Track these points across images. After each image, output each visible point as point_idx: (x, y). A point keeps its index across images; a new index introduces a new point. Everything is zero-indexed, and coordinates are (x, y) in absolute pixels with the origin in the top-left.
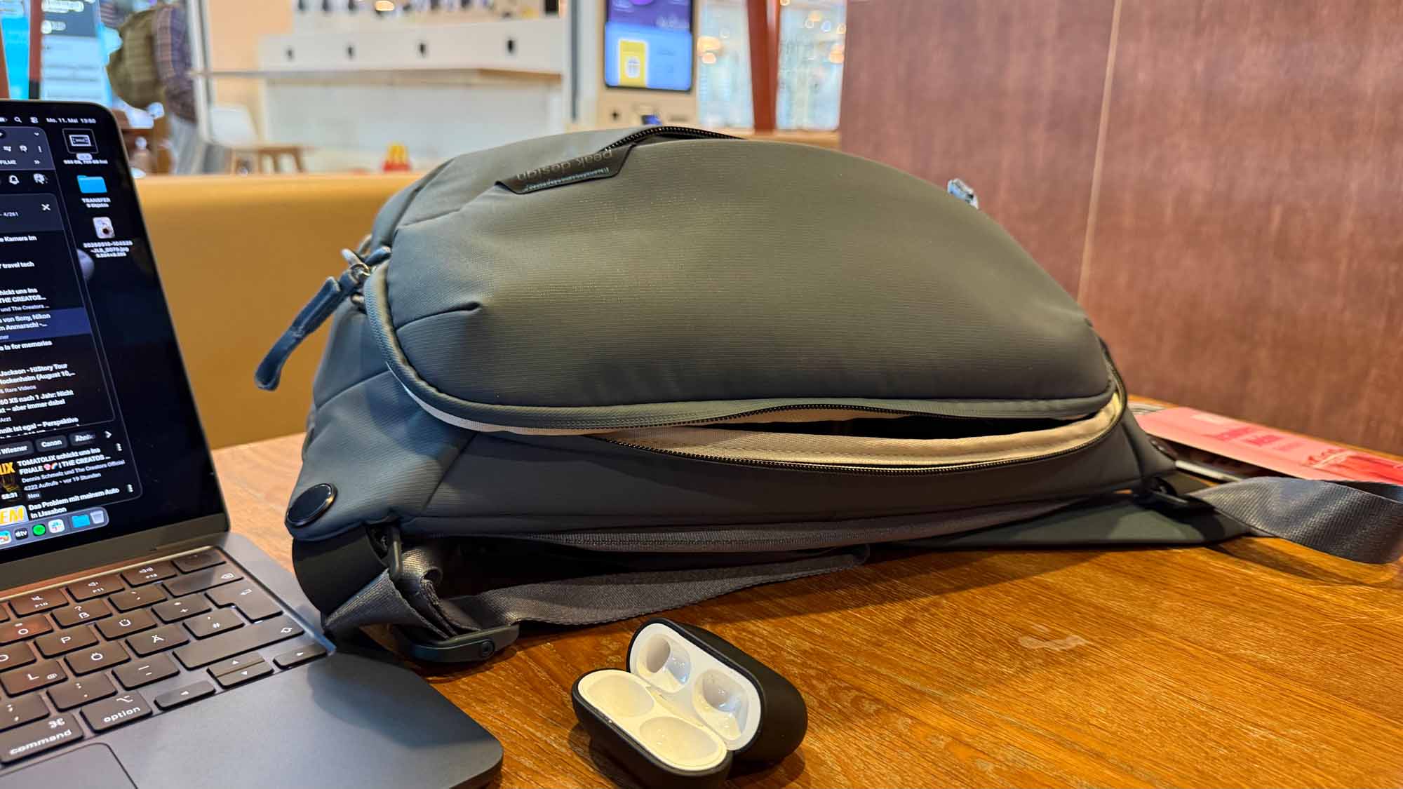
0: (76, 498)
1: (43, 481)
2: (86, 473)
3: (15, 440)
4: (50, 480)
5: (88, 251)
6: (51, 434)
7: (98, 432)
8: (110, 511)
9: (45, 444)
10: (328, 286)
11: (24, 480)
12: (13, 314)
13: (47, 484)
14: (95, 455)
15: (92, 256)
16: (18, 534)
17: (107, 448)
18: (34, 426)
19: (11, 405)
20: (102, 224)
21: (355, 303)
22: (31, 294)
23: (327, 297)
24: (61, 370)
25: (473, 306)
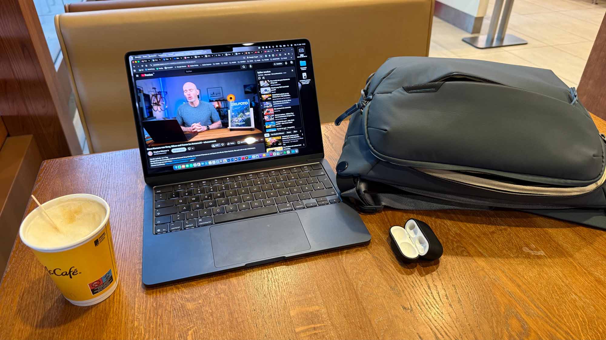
0: (292, 146)
1: (286, 141)
2: (295, 140)
3: (282, 131)
4: (288, 141)
5: (300, 82)
6: (289, 130)
7: (298, 130)
8: (299, 150)
9: (288, 133)
10: (355, 105)
11: (283, 141)
12: (283, 100)
13: (287, 142)
14: (297, 136)
15: (301, 84)
16: (281, 153)
17: (300, 135)
18: (286, 128)
19: (282, 123)
20: (304, 75)
21: (361, 111)
22: (287, 95)
23: (355, 108)
24: (292, 114)
25: (386, 130)
